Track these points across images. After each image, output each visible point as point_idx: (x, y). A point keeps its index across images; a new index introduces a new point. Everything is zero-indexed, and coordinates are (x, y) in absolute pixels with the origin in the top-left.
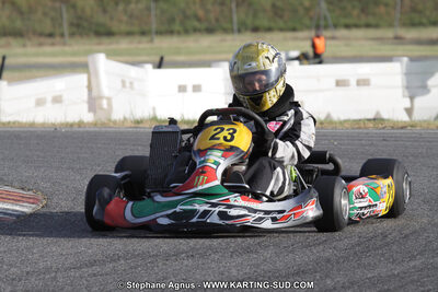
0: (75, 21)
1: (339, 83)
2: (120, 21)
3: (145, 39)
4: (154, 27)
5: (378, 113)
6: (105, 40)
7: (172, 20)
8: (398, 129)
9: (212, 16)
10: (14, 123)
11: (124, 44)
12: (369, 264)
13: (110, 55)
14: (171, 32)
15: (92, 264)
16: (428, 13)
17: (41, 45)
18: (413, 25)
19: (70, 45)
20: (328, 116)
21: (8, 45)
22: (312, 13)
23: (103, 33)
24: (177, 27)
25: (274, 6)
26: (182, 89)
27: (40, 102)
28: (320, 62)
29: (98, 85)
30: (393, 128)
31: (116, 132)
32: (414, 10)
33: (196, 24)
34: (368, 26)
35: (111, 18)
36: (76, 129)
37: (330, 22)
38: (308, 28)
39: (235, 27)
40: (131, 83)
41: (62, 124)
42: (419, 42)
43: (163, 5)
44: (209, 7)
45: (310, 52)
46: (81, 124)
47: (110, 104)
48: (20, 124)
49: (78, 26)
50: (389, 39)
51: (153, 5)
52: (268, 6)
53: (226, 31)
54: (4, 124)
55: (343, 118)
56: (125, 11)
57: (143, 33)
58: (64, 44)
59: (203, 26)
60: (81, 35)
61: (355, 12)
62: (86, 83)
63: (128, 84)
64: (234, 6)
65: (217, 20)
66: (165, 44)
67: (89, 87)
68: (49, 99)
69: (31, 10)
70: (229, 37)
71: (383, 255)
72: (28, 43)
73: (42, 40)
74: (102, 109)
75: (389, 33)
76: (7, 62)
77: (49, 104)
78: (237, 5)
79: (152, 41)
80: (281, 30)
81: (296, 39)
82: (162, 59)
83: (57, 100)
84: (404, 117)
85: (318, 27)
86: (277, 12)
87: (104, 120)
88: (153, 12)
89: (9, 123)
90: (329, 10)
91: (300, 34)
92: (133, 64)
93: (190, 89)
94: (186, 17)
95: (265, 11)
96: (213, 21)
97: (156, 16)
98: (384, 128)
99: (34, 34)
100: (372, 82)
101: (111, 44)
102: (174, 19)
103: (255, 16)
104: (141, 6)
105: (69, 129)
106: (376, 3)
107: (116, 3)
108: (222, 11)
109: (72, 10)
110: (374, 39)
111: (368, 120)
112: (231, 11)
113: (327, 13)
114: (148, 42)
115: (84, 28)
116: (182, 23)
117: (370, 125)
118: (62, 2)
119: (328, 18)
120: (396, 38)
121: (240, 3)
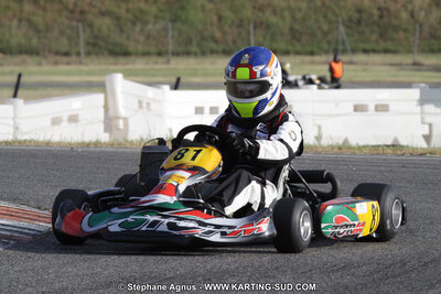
0: (91, 41)
1: (357, 108)
2: (137, 41)
3: (161, 59)
4: (171, 48)
5: (396, 140)
6: (122, 60)
7: (189, 41)
8: (417, 155)
9: (229, 38)
10: (30, 141)
11: (140, 64)
13: (128, 75)
14: (188, 54)
15: (109, 285)
17: (56, 63)
18: (432, 51)
19: (85, 64)
20: (346, 141)
21: (23, 63)
22: (330, 37)
23: (119, 52)
24: (194, 48)
25: (291, 29)
26: (199, 111)
27: (56, 121)
28: (338, 87)
29: (115, 105)
30: (412, 155)
31: (133, 153)
32: (433, 36)
33: (214, 46)
34: (386, 51)
35: (128, 38)
36: (92, 149)
37: (349, 48)
38: (326, 52)
40: (148, 104)
41: (78, 144)
42: (437, 69)
43: (179, 25)
44: (227, 28)
45: (328, 76)
46: (97, 144)
47: (126, 125)
48: (36, 143)
49: (94, 45)
50: (407, 65)
51: (170, 25)
52: (286, 30)
54: (20, 142)
55: (361, 144)
56: (142, 30)
57: (160, 54)
58: (80, 63)
59: (220, 48)
60: (97, 54)
61: (374, 37)
62: (102, 103)
63: (144, 105)
64: (251, 28)
65: (234, 42)
66: (180, 65)
67: (106, 107)
68: (65, 117)
69: (48, 29)
71: (402, 282)
72: (44, 61)
73: (58, 58)
74: (118, 129)
75: (408, 59)
76: (23, 79)
77: (65, 124)
78: (255, 28)
79: (168, 62)
80: (298, 53)
81: (313, 63)
82: (178, 79)
83: (73, 119)
84: (424, 145)
87: (121, 140)
88: (170, 33)
89: (25, 141)
90: (348, 35)
91: (317, 58)
92: (150, 84)
93: (207, 110)
94: (203, 38)
95: (282, 34)
96: (230, 43)
97: (173, 37)
98: (403, 155)
99: (50, 52)
100: (391, 108)
101: (126, 64)
102: (191, 41)
103: (273, 38)
104: (158, 26)
105: (86, 149)
106: (396, 29)
107: (134, 23)
108: (240, 33)
109: (88, 30)
110: (391, 65)
111: (388, 146)
112: (249, 33)
113: (345, 37)
114: (164, 63)
115: (100, 48)
116: (199, 45)
117: (389, 151)
118: (78, 21)
119: (347, 43)
120: (415, 64)
121: (259, 25)
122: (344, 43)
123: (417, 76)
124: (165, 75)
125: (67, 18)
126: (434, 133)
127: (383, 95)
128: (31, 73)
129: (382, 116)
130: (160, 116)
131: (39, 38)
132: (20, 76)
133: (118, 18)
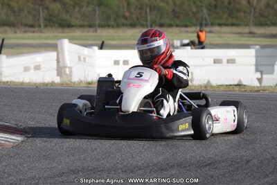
0: (48, 18)
1: (216, 61)
2: (76, 18)
3: (91, 30)
4: (97, 22)
5: (240, 81)
6: (66, 30)
7: (108, 18)
8: (254, 91)
9: (134, 17)
10: (11, 82)
11: (78, 33)
12: (239, 180)
13: (72, 40)
14: (108, 26)
15: (62, 174)
16: (270, 17)
17: (26, 32)
18: (262, 25)
19: (44, 33)
20: (209, 82)
21: (5, 32)
22: (197, 16)
23: (64, 25)
24: (112, 23)
25: (173, 10)
26: (116, 63)
27: (26, 69)
28: (203, 48)
29: (64, 59)
30: (251, 91)
31: (75, 90)
33: (123, 21)
34: (233, 25)
35: (71, 16)
36: (49, 87)
37: (209, 22)
38: (195, 25)
39: (149, 24)
40: (84, 58)
41: (40, 84)
42: (265, 36)
43: (103, 8)
44: (133, 10)
46: (53, 84)
47: (71, 72)
48: (14, 83)
49: (49, 20)
50: (245, 33)
51: (97, 8)
52: (170, 11)
53: (143, 26)
54: (4, 83)
55: (219, 83)
56: (79, 11)
57: (90, 26)
58: (41, 32)
59: (128, 22)
60: (51, 26)
61: (225, 16)
62: (56, 58)
63: (82, 59)
65: (137, 19)
66: (104, 33)
67: (58, 60)
68: (32, 67)
69: (20, 10)
71: (247, 173)
72: (18, 31)
73: (27, 29)
74: (66, 74)
75: (246, 30)
76: (5, 42)
77: (32, 71)
78: (150, 10)
79: (96, 31)
80: (177, 26)
81: (187, 32)
82: (103, 43)
83: (37, 68)
84: (257, 84)
85: (201, 25)
86: (175, 15)
87: (67, 81)
88: (97, 13)
89: (7, 82)
90: (209, 14)
91: (189, 29)
92: (85, 46)
93: (121, 63)
94: (118, 16)
95: (168, 14)
96: (135, 19)
97: (99, 15)
98: (245, 91)
99: (22, 25)
100: (237, 61)
101: (70, 32)
102: (110, 18)
103: (161, 17)
104: (89, 9)
105: (46, 87)
106: (238, 11)
107: (74, 7)
108: (141, 13)
109: (46, 11)
110: (239, 33)
111: (236, 85)
112: (146, 13)
113: (207, 16)
114: (93, 32)
115: (53, 22)
116: (115, 20)
117: (237, 89)
118: (39, 5)
119: (208, 19)
120: (251, 33)
121: (153, 8)
122: (206, 19)
123: (252, 41)
124: (94, 40)
125: (33, 3)
127: (232, 53)
128: (10, 38)
129: (231, 66)
130: (92, 66)
131: (15, 15)
132: (3, 40)
133: (64, 4)
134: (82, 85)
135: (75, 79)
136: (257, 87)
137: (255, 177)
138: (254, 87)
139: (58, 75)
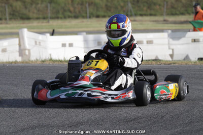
0: (12, 13)
2: (33, 13)
3: (45, 21)
4: (49, 15)
5: (157, 57)
6: (26, 21)
7: (58, 12)
8: (167, 64)
9: (77, 10)
11: (35, 23)
13: (30, 29)
14: (58, 18)
16: (179, 9)
18: (172, 14)
19: (9, 24)
22: (124, 9)
23: (25, 18)
24: (60, 15)
25: (106, 5)
26: (64, 45)
29: (24, 44)
30: (165, 64)
31: (33, 66)
32: (172, 7)
33: (69, 14)
34: (151, 15)
35: (29, 11)
36: (13, 65)
37: (133, 13)
39: (88, 15)
40: (40, 43)
41: (6, 62)
42: (175, 23)
43: (53, 5)
44: (76, 6)
46: (16, 62)
47: (29, 53)
49: (13, 15)
50: (161, 21)
51: (49, 5)
52: (104, 6)
53: (84, 17)
56: (36, 8)
57: (44, 18)
58: (7, 23)
59: (73, 15)
60: (15, 19)
61: (145, 8)
62: (18, 43)
63: (38, 43)
64: (87, 5)
65: (79, 12)
66: (54, 23)
67: (20, 45)
68: (0, 50)
70: (85, 20)
74: (25, 55)
75: (161, 18)
78: (89, 5)
79: (48, 22)
82: (54, 31)
83: (4, 50)
84: (170, 59)
86: (108, 8)
87: (27, 60)
88: (49, 8)
90: (133, 8)
92: (40, 33)
93: (67, 45)
94: (65, 11)
95: (102, 8)
96: (77, 12)
98: (160, 64)
100: (154, 42)
101: (29, 23)
102: (59, 12)
103: (97, 10)
104: (43, 5)
105: (11, 65)
106: (155, 4)
107: (32, 4)
108: (82, 8)
109: (11, 8)
110: (154, 21)
111: (153, 60)
112: (86, 8)
113: (131, 9)
114: (46, 23)
115: (16, 16)
116: (63, 14)
117: (154, 63)
118: (6, 3)
120: (165, 21)
121: (91, 4)
122: (131, 12)
123: (166, 26)
124: (46, 28)
126: (175, 53)
127: (150, 36)
129: (150, 46)
130: (45, 48)
133: (24, 2)
134: (38, 62)
135: (33, 58)
136: (170, 61)
137: (167, 128)
138: (167, 61)
139: (20, 55)
